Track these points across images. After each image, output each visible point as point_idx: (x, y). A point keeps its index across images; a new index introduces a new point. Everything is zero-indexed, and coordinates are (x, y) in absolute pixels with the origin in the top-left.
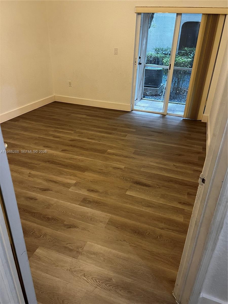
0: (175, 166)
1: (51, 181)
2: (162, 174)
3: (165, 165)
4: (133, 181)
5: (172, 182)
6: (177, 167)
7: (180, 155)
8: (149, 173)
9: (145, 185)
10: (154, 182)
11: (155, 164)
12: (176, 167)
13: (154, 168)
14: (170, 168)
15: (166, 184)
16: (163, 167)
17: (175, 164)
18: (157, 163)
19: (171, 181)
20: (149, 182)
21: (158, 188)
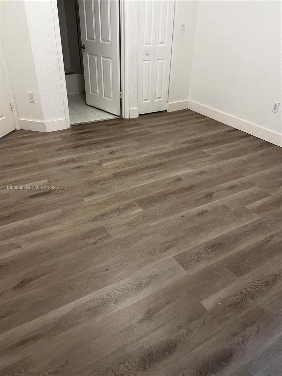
0: (17, 248)
1: (119, 158)
2: (27, 219)
3: (35, 238)
4: (54, 192)
5: (6, 216)
6: (13, 246)
7: (23, 284)
8: (45, 211)
9: (36, 196)
10: (29, 203)
11: (51, 229)
12: (14, 244)
13: (47, 222)
14: (23, 236)
15: (12, 210)
16: (35, 232)
17: (18, 251)
18: (50, 234)
19: (8, 217)
20: (34, 201)
21: (19, 201)
